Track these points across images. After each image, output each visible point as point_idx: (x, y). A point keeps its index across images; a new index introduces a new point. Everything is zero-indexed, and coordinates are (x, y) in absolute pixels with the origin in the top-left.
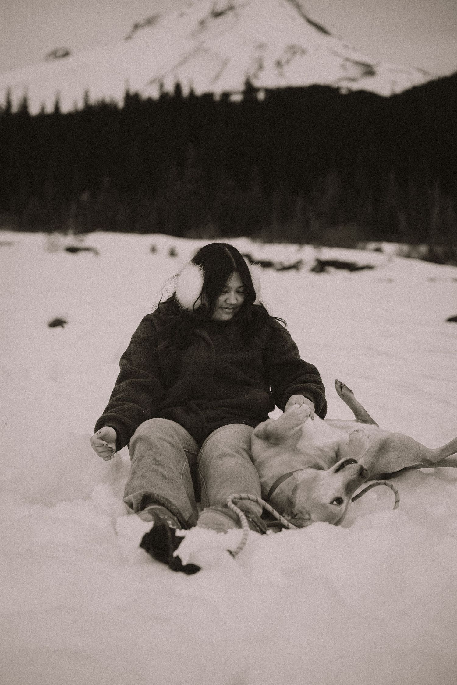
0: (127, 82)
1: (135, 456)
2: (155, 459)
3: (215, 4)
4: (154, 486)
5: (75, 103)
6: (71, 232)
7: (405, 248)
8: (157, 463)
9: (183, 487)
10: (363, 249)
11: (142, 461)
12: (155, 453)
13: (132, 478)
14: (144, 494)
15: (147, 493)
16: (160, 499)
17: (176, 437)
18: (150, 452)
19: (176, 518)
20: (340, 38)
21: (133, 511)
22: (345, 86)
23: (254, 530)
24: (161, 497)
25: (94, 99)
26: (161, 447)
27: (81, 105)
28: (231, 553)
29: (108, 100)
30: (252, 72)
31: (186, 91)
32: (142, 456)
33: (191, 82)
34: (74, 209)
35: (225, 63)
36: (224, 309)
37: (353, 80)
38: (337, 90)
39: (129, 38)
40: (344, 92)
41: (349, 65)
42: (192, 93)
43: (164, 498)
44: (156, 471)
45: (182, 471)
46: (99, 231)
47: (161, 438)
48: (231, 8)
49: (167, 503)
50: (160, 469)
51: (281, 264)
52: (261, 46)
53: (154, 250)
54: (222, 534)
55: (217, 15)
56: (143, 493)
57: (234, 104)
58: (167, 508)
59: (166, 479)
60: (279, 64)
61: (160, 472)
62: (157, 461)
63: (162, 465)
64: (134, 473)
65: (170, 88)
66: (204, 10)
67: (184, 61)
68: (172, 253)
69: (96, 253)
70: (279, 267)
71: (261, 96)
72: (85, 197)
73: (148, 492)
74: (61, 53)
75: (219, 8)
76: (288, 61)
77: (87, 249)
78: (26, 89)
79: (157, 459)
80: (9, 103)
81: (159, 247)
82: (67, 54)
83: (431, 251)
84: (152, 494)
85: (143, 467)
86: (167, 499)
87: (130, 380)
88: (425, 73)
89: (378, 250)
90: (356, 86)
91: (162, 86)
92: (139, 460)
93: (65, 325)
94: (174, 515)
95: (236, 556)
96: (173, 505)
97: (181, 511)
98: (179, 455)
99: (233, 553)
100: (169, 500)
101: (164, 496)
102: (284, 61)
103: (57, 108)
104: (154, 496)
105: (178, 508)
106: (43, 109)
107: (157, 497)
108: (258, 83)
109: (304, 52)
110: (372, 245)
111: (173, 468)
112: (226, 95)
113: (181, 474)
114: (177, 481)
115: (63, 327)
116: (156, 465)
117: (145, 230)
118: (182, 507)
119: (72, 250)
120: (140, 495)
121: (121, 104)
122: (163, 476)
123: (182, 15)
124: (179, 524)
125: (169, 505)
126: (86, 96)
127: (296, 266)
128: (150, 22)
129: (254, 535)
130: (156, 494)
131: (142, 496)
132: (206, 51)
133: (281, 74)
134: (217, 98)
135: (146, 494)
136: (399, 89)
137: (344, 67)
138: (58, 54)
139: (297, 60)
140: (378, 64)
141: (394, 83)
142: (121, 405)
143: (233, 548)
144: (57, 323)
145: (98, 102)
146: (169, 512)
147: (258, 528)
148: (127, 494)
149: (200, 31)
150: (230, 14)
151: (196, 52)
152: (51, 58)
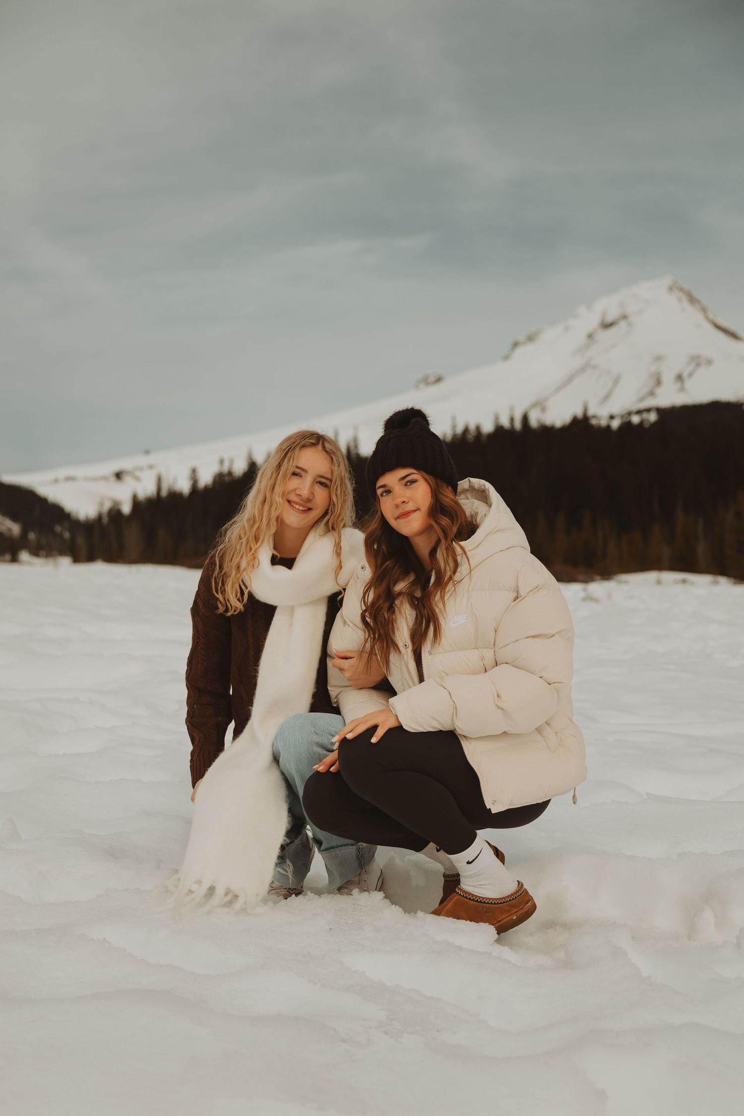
3: (604, 314)
27: (449, 436)
35: (616, 381)
39: (507, 358)
48: (625, 317)
52: (659, 359)
55: (607, 326)
60: (680, 378)
66: (593, 321)
67: (570, 380)
74: (432, 379)
75: (609, 319)
76: (691, 375)
82: (439, 380)
102: (685, 375)
108: (652, 402)
109: (710, 362)
123: (567, 329)
128: (531, 338)
132: (595, 367)
133: (682, 389)
138: (429, 380)
139: (702, 371)
149: (588, 346)
150: (623, 324)
151: (583, 369)
152: (422, 386)
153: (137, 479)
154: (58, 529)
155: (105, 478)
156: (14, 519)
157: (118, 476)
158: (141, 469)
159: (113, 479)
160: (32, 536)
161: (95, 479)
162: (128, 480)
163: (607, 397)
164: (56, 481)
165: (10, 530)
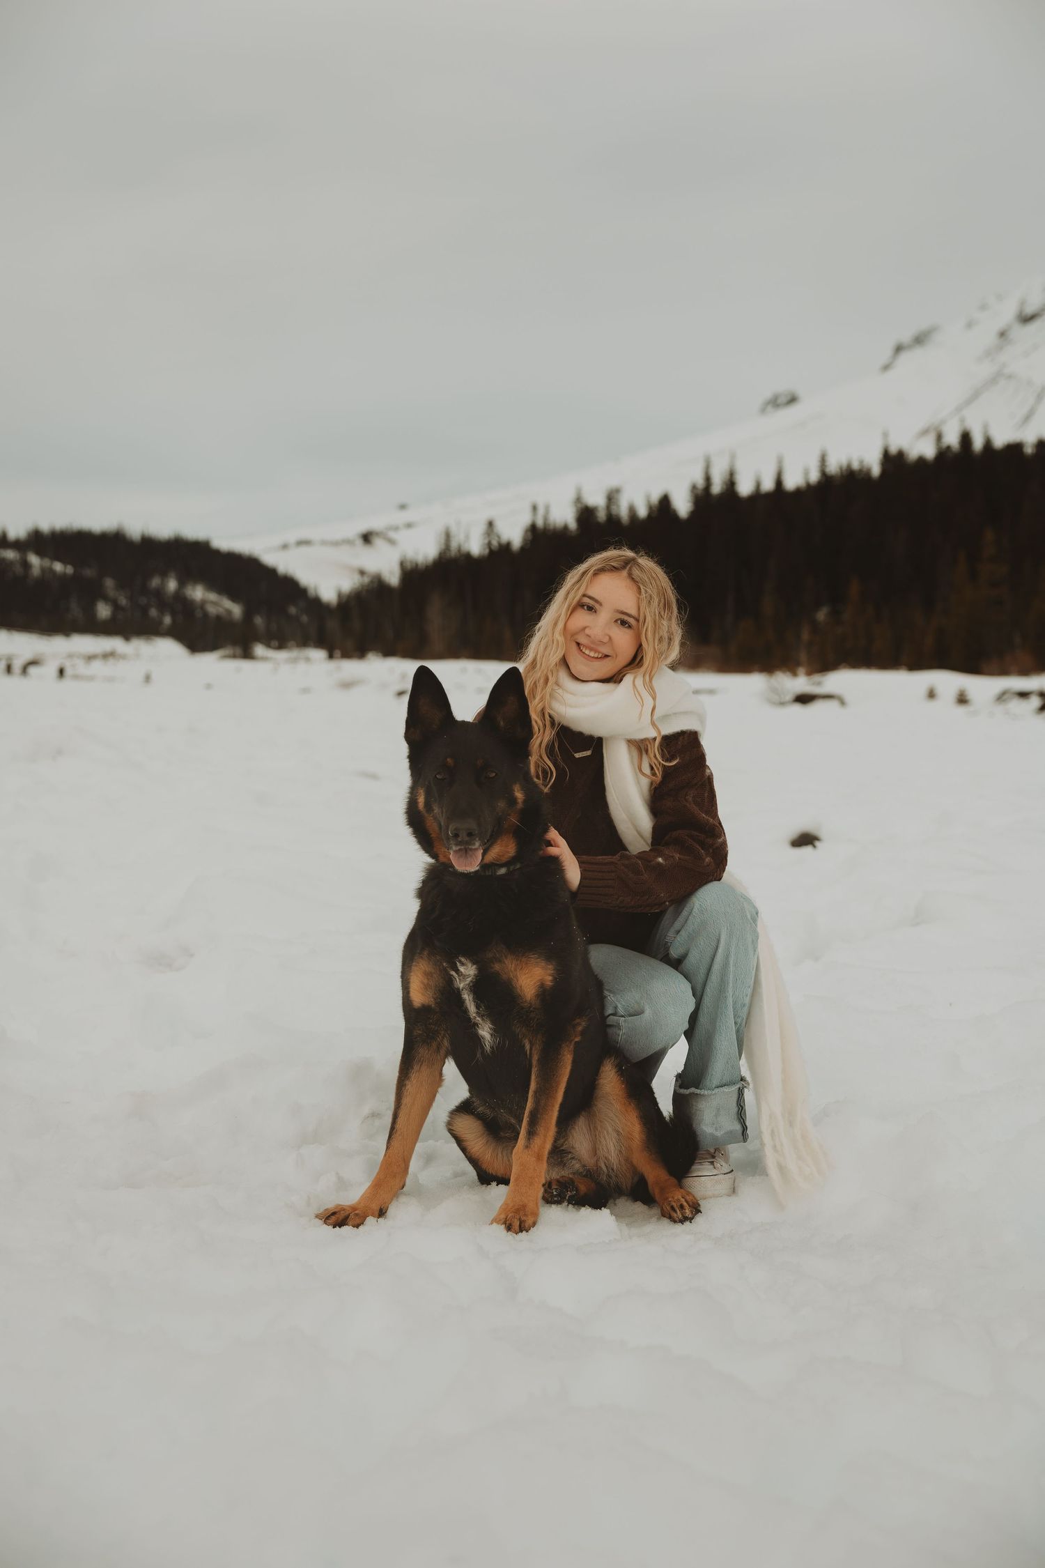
0: (885, 435)
3: (1023, 303)
5: (806, 472)
6: (801, 670)
25: (833, 467)
27: (814, 477)
29: (856, 466)
31: (978, 444)
33: (986, 427)
34: (805, 636)
35: (1041, 395)
39: (886, 367)
42: (988, 444)
46: (845, 667)
53: (931, 695)
55: (1027, 319)
65: (952, 439)
66: (1006, 313)
67: (975, 395)
68: (962, 700)
69: (842, 702)
72: (822, 615)
74: (782, 400)
75: (1029, 310)
77: (828, 697)
78: (733, 457)
80: (708, 479)
81: (940, 690)
82: (793, 400)
91: (939, 437)
93: (818, 843)
103: (779, 483)
106: (758, 485)
115: (814, 845)
117: (917, 663)
119: (804, 699)
121: (876, 471)
123: (970, 325)
126: (823, 460)
128: (920, 340)
132: (1010, 377)
134: (1029, 450)
138: (779, 401)
144: (806, 840)
145: (841, 468)
149: (1000, 348)
151: (993, 380)
152: (769, 408)
153: (392, 542)
154: (293, 610)
155: (348, 542)
156: (234, 598)
157: (367, 538)
158: (396, 529)
159: (359, 542)
160: (259, 621)
161: (336, 544)
162: (378, 542)
163: (1027, 418)
164: (285, 547)
165: (229, 612)
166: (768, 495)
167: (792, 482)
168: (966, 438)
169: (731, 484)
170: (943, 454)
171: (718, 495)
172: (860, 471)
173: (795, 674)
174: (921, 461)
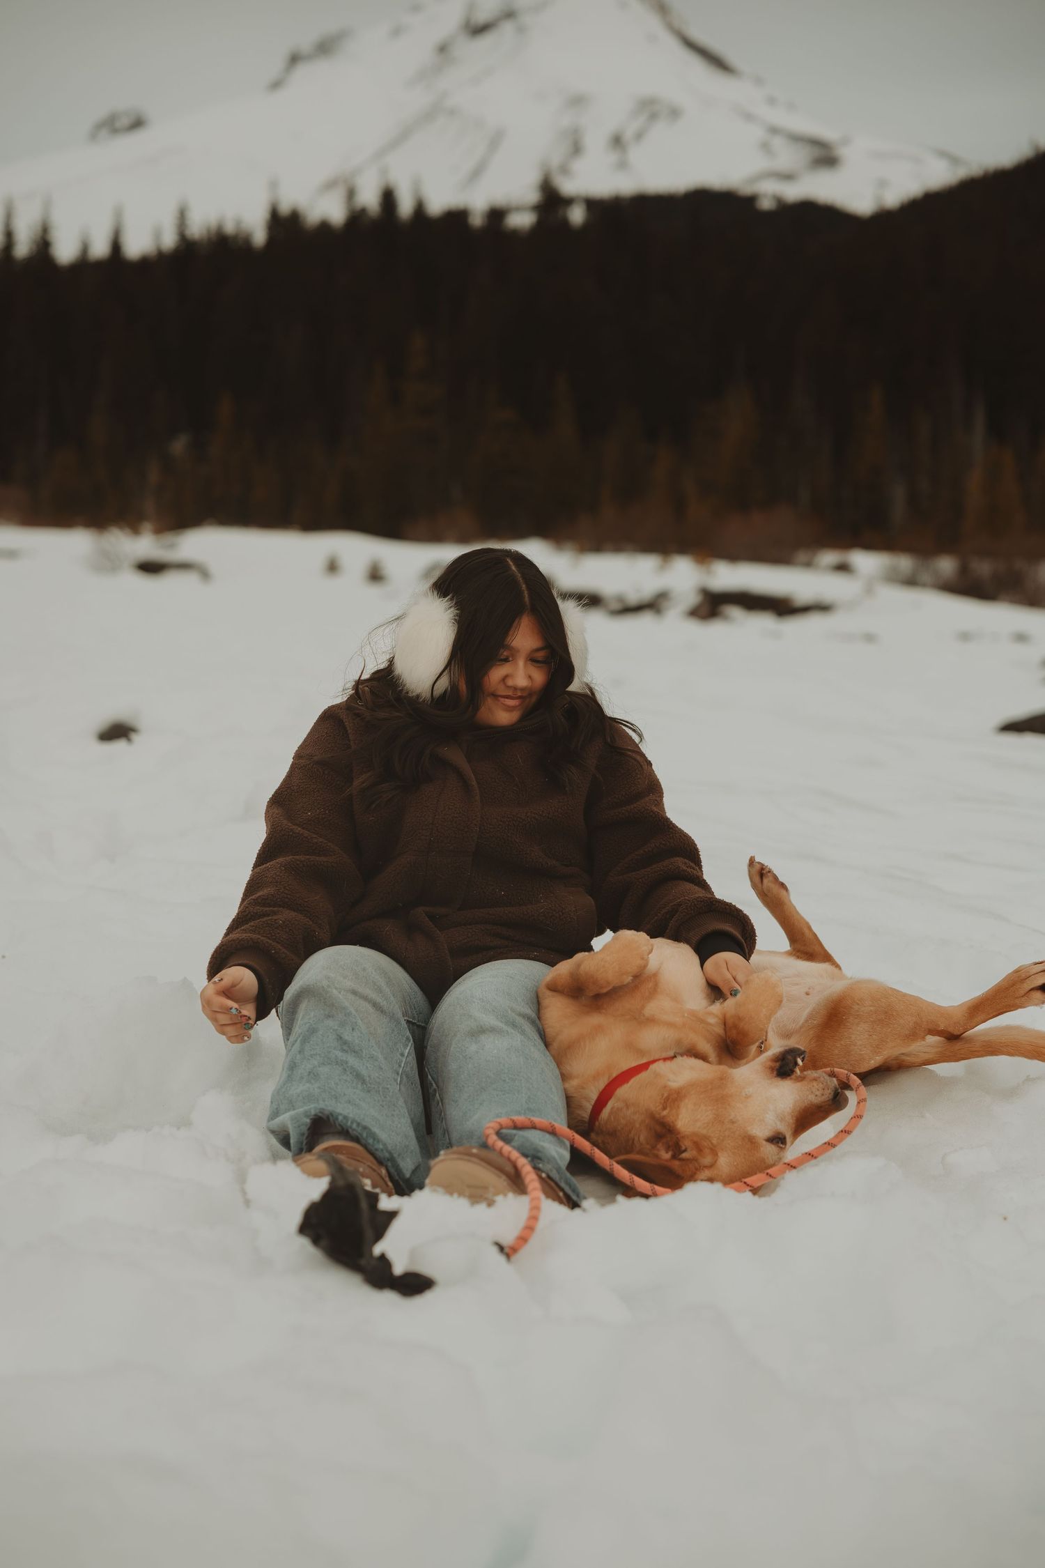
0: (274, 185)
1: (298, 1029)
2: (341, 1038)
3: (471, 7)
4: (336, 1098)
5: (158, 234)
6: (147, 526)
7: (905, 563)
8: (345, 1048)
9: (401, 1102)
10: (808, 564)
11: (311, 1042)
12: (343, 1024)
13: (290, 1078)
14: (315, 1115)
15: (322, 1111)
16: (351, 1127)
17: (387, 990)
18: (330, 1023)
19: (384, 1171)
20: (759, 81)
21: (290, 1154)
22: (770, 192)
23: (554, 1200)
24: (352, 1123)
25: (198, 226)
26: (354, 1012)
27: (169, 240)
28: (501, 1248)
29: (230, 228)
30: (555, 161)
31: (405, 207)
32: (313, 1031)
33: (417, 185)
34: (153, 476)
35: (495, 143)
36: (500, 699)
37: (788, 177)
38: (751, 200)
39: (276, 85)
40: (766, 204)
41: (778, 143)
42: (420, 210)
43: (358, 1124)
44: (342, 1064)
45: (400, 1066)
46: (211, 524)
47: (354, 993)
48: (510, 15)
49: (365, 1135)
50: (352, 1060)
51: (620, 599)
52: (578, 101)
53: (333, 567)
54: (481, 1208)
55: (478, 30)
56: (313, 1112)
57: (515, 234)
58: (365, 1147)
59: (364, 1082)
60: (617, 141)
61: (352, 1067)
62: (345, 1043)
63: (356, 1053)
64: (292, 1067)
65: (369, 198)
66: (449, 19)
67: (404, 136)
68: (375, 575)
69: (204, 573)
70: (616, 606)
71: (577, 215)
72: (179, 446)
73: (323, 1109)
74: (125, 121)
75: (481, 17)
76: (639, 136)
77: (184, 566)
78: (47, 205)
79: (346, 1038)
80: (9, 235)
82: (138, 124)
83: (964, 570)
84: (332, 1115)
85: (314, 1055)
86: (365, 1128)
87: (289, 858)
88: (954, 160)
89: (843, 568)
90: (793, 192)
91: (351, 194)
92: (305, 1040)
93: (134, 736)
94: (380, 1162)
95: (513, 1258)
96: (379, 1141)
97: (395, 1155)
98: (393, 1030)
99: (507, 1250)
100: (370, 1130)
101: (359, 1121)
102: (629, 134)
103: (116, 247)
104: (337, 1119)
105: (390, 1148)
106: (85, 249)
107: (344, 1121)
108: (568, 187)
109: (675, 113)
110: (829, 557)
111: (380, 1057)
112: (496, 215)
113: (398, 1074)
114: (388, 1089)
115: (129, 740)
116: (343, 1050)
117: (315, 522)
118: (398, 1147)
119: (150, 568)
120: (307, 1116)
121: (259, 237)
122: (358, 1076)
123: (397, 32)
124: (390, 1184)
125: (371, 1141)
126: (182, 217)
127: (654, 605)
128: (325, 48)
129: (552, 1210)
130: (341, 1114)
131: (311, 1119)
132: (452, 112)
133: (622, 165)
134: (477, 220)
135: (320, 1115)
136: (893, 198)
137: (765, 147)
138: (118, 125)
139: (660, 131)
140: (846, 141)
141: (882, 184)
142: (268, 915)
143: (508, 1239)
144: (117, 732)
145: (209, 231)
146: (371, 1158)
147: (561, 1194)
148: (275, 1114)
149: (438, 69)
150: (507, 28)
151: (430, 115)
152: (103, 133)
163: (477, 173)
166: (99, 265)
167: (137, 246)
168: (388, 198)
169: (43, 245)
170: (356, 218)
171: (24, 260)
172: (235, 238)
173: (135, 529)
174: (325, 227)
